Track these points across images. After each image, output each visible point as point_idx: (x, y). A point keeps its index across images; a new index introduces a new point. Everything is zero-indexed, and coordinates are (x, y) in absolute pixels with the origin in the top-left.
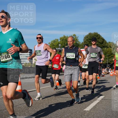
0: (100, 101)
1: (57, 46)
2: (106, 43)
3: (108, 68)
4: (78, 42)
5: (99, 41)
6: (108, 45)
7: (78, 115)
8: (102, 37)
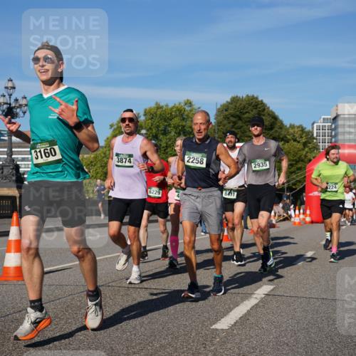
2: (281, 128)
3: (288, 201)
6: (289, 135)
7: (193, 342)
8: (271, 109)
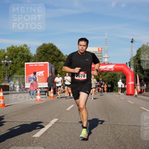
0: (53, 125)
1: (3, 58)
2: (62, 56)
4: (29, 54)
5: (54, 54)
6: (65, 59)
